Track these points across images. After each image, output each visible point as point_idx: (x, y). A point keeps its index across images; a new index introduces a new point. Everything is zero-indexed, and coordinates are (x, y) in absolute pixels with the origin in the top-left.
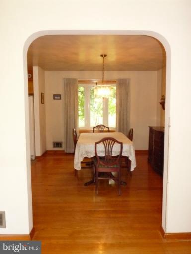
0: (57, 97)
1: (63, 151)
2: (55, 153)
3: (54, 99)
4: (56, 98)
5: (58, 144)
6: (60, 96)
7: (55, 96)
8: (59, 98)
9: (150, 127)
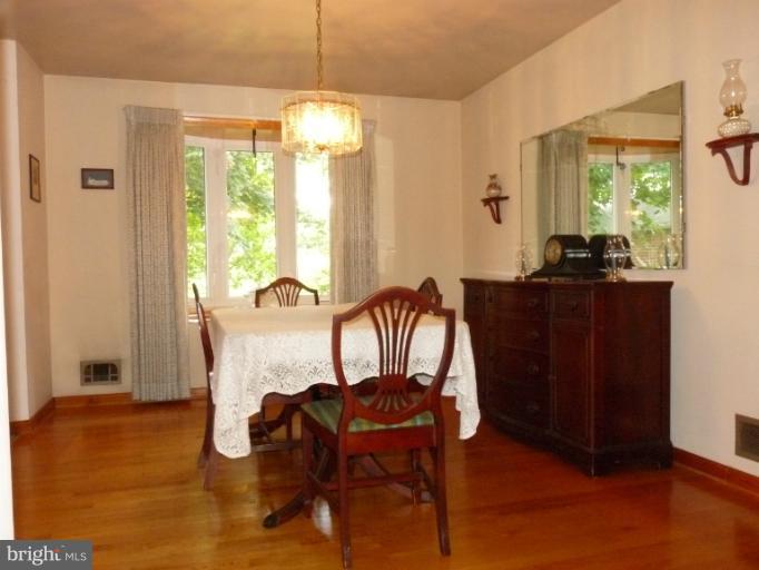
0: (96, 178)
1: (128, 395)
2: (91, 406)
3: (85, 186)
4: (91, 182)
5: (100, 371)
6: (108, 174)
7: (86, 173)
8: (105, 183)
9: (464, 281)
